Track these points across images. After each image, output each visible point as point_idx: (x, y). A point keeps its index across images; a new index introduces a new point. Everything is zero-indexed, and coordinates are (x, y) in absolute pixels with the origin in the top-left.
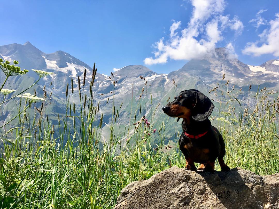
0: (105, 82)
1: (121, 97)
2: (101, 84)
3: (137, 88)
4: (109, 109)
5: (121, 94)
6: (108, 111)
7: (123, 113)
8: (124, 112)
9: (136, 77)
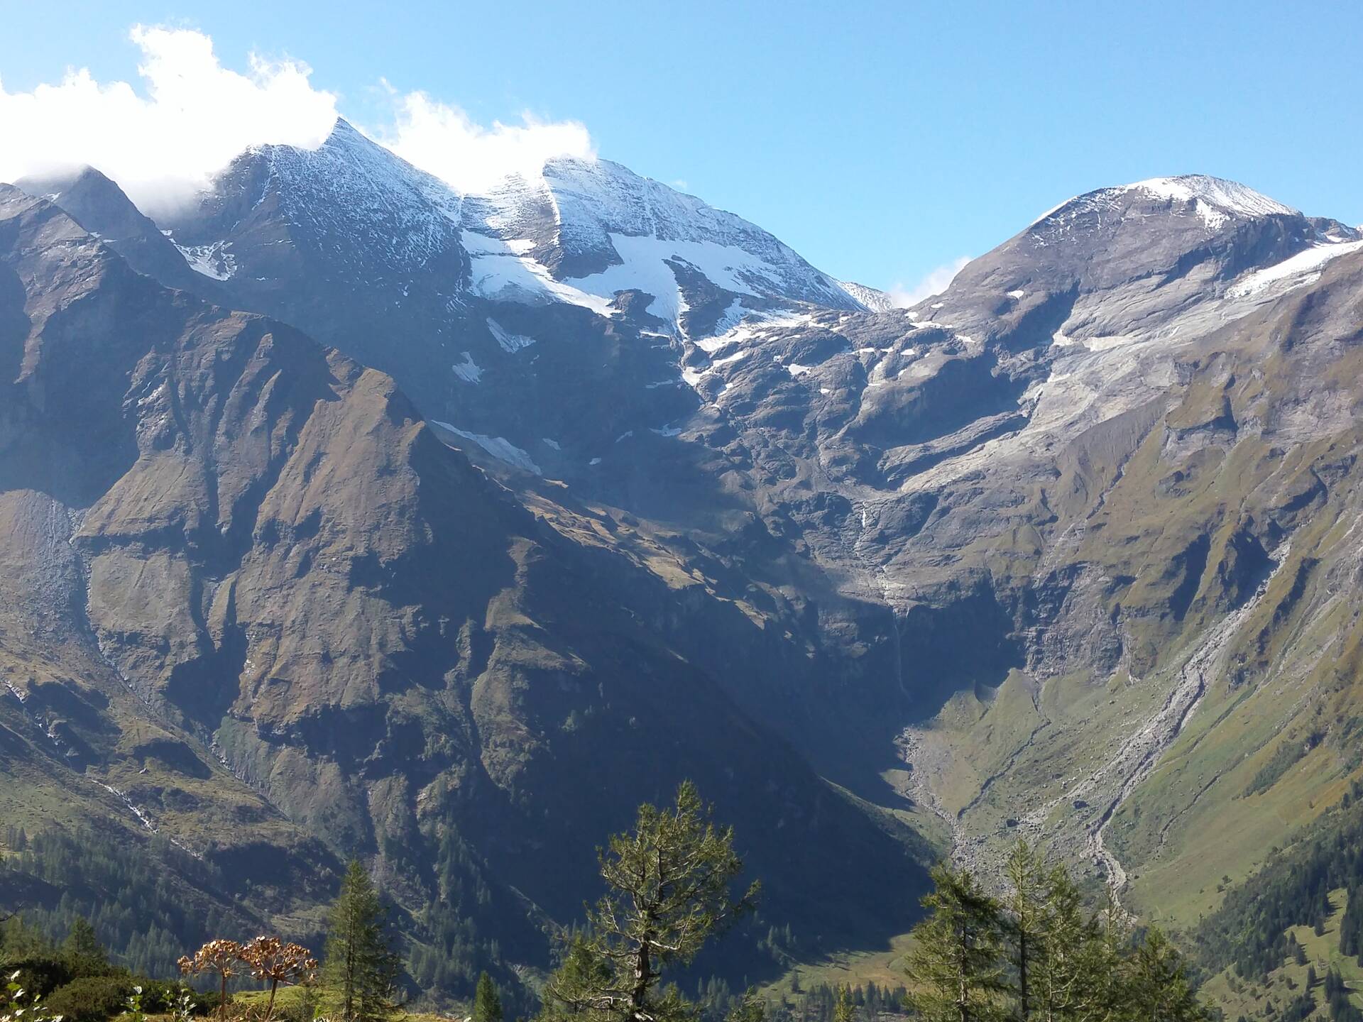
0: (907, 345)
1: (1040, 451)
2: (879, 367)
3: (1169, 367)
4: (948, 558)
5: (1042, 429)
6: (945, 574)
7: (1066, 583)
8: (1073, 570)
9: (1155, 280)
